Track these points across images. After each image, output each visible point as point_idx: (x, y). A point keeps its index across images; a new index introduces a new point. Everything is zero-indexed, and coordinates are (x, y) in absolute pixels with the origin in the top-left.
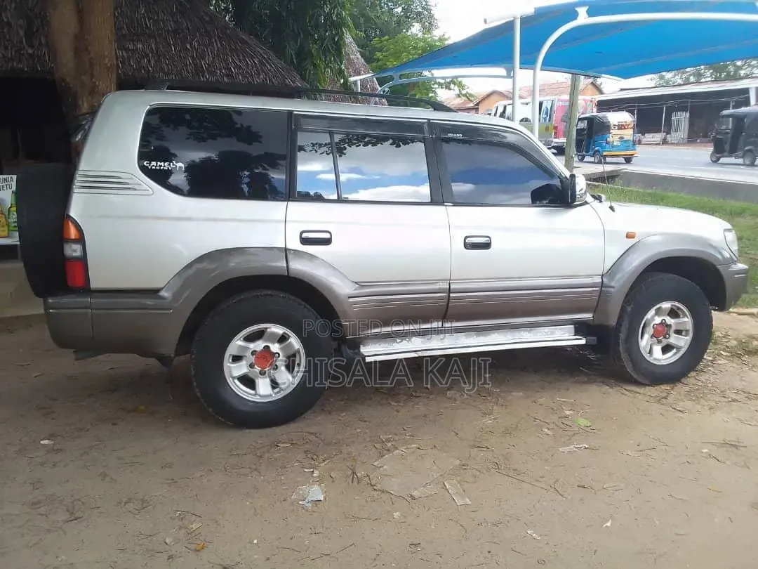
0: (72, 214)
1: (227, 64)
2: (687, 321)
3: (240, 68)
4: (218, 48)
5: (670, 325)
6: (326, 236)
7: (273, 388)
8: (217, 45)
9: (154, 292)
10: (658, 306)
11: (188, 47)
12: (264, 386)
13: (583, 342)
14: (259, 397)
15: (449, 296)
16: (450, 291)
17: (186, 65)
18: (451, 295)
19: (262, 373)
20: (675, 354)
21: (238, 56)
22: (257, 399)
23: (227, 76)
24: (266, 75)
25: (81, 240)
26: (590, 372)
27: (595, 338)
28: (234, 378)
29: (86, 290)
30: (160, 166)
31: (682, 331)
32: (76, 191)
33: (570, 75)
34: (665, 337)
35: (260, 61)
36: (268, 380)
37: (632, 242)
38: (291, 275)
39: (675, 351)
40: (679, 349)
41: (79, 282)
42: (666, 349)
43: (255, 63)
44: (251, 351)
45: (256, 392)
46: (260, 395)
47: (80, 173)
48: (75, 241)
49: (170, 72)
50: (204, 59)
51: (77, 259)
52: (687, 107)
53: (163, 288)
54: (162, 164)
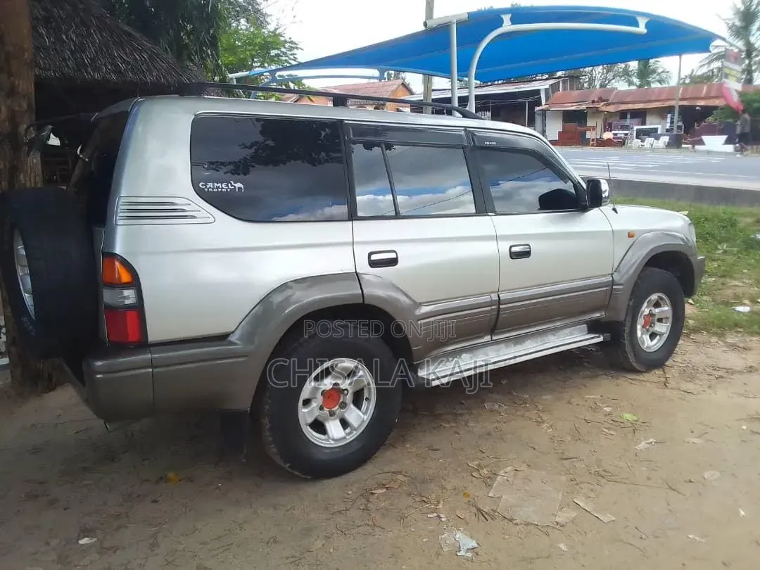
0: (118, 249)
1: (113, 59)
2: (666, 309)
3: (128, 63)
4: (99, 39)
5: (654, 315)
6: (393, 255)
7: (344, 429)
8: (97, 37)
9: (222, 338)
10: (649, 299)
11: (64, 37)
12: (334, 429)
13: (601, 339)
14: (333, 442)
15: (499, 307)
16: (499, 302)
17: (64, 60)
18: (501, 307)
19: (332, 414)
20: (659, 341)
21: (124, 50)
22: (331, 444)
23: (115, 72)
24: (158, 71)
25: (135, 283)
26: (590, 366)
27: (609, 334)
28: (306, 424)
29: (143, 344)
30: (218, 188)
31: (662, 319)
32: (120, 222)
33: (421, 75)
34: (650, 326)
35: (150, 57)
36: (338, 422)
37: (632, 240)
38: (366, 302)
39: (658, 337)
40: (661, 335)
41: (133, 336)
42: (653, 336)
43: (144, 57)
44: (321, 391)
45: (329, 437)
46: (333, 440)
47: (122, 200)
48: (127, 286)
49: (48, 67)
50: (84, 52)
51: (130, 307)
52: (488, 107)
53: (233, 332)
54: (220, 185)
